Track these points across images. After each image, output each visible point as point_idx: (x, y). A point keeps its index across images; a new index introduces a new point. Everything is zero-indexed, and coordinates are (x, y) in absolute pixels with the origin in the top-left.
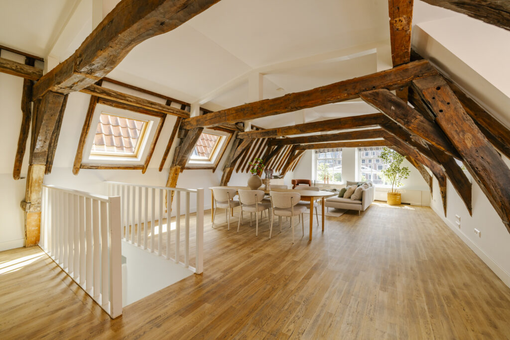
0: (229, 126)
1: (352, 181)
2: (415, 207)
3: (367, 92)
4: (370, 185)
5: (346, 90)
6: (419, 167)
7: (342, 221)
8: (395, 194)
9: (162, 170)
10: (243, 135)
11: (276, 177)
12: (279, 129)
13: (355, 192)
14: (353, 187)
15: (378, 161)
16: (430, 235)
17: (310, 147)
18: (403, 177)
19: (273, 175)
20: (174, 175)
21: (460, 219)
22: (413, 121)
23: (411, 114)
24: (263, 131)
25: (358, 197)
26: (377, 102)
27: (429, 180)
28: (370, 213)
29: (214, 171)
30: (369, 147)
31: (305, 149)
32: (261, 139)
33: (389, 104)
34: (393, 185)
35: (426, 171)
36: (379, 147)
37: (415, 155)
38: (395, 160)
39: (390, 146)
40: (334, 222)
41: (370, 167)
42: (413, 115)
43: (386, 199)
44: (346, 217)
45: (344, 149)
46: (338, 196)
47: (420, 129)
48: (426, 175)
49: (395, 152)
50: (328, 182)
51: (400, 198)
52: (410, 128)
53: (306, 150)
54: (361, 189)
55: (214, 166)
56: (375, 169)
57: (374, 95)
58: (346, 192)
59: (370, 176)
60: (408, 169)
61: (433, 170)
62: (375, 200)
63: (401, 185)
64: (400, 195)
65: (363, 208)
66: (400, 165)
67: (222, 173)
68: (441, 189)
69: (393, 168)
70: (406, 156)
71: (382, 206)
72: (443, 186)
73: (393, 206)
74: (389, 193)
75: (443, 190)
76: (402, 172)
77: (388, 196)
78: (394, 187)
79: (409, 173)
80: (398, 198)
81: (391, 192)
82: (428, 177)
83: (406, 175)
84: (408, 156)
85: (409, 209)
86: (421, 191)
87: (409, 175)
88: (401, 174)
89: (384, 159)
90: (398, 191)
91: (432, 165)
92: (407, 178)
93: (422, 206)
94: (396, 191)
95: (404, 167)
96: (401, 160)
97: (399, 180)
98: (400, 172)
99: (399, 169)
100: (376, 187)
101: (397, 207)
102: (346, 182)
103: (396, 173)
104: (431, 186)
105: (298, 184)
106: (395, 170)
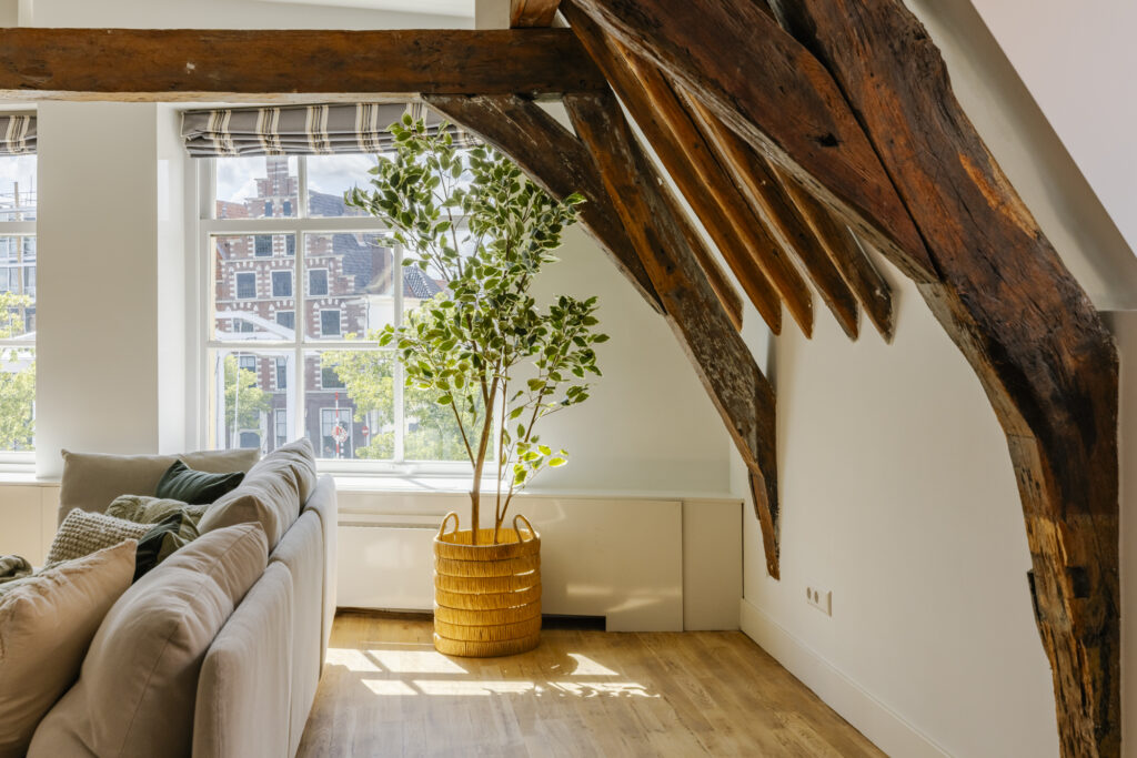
1: (121, 449)
6: (680, 291)
8: (501, 554)
18: (559, 390)
27: (752, 409)
34: (478, 464)
35: (731, 328)
38: (493, 236)
41: (287, 320)
48: (731, 368)
49: (492, 155)
51: (537, 583)
56: (309, 330)
59: (282, 371)
60: (596, 311)
61: (992, 304)
62: (341, 613)
63: (545, 456)
64: (535, 550)
66: (537, 277)
68: (1066, 530)
70: (584, 201)
71: (408, 678)
72: (1085, 508)
73: (491, 678)
74: (449, 538)
75: (1082, 560)
76: (548, 338)
77: (444, 563)
78: (488, 486)
79: (593, 346)
80: (522, 581)
81: (466, 527)
82: (746, 382)
83: (578, 372)
84: (597, 195)
85: (624, 694)
86: (683, 503)
87: (599, 373)
88: (542, 364)
89: (408, 219)
90: (519, 521)
91: (979, 253)
92: (582, 398)
93: (689, 628)
94: (507, 522)
95: (563, 301)
96: (548, 233)
97: (525, 419)
98: (533, 339)
99: (532, 316)
100: (341, 494)
101: (522, 687)
102: (60, 465)
103: (505, 351)
104: (766, 461)
106: (495, 326)
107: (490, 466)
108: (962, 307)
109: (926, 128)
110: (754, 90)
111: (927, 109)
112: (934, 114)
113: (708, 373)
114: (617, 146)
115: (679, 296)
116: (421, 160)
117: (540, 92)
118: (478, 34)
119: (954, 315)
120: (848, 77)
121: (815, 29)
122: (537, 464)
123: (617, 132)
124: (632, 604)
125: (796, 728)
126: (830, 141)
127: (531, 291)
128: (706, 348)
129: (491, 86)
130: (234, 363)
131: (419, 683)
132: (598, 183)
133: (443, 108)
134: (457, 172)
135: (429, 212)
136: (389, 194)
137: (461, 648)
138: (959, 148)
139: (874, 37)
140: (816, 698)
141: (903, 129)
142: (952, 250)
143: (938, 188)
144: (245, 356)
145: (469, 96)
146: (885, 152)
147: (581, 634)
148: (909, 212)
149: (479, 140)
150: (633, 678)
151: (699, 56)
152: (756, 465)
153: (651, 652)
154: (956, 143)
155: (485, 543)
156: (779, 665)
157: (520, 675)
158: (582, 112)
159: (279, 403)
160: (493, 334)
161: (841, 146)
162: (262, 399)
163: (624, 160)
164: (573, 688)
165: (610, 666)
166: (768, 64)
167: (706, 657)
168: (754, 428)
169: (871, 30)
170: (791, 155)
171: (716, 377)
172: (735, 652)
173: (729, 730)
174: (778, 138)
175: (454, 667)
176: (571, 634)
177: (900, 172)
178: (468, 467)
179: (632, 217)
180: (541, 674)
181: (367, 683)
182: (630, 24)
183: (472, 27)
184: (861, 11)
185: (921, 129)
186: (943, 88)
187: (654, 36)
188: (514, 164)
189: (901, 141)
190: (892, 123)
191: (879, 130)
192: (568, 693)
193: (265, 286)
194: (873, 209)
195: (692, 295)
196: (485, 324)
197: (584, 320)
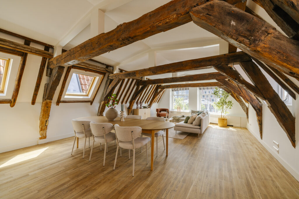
0: (99, 69)
1: (194, 110)
2: (237, 129)
3: (199, 7)
4: (206, 114)
5: (175, 10)
6: (239, 101)
7: (185, 144)
8: (224, 119)
9: (36, 104)
10: (112, 76)
11: (145, 107)
12: (137, 71)
13: (196, 119)
14: (195, 115)
15: (212, 96)
16: (254, 159)
17: (168, 87)
18: (229, 108)
19: (142, 106)
20: (45, 108)
21: (278, 146)
22: (263, 38)
23: (260, 29)
24: (126, 73)
25: (198, 124)
26: (212, 18)
27: (246, 110)
28: (206, 135)
29: (91, 104)
30: (206, 87)
32: (126, 80)
33: (228, 18)
34: (222, 113)
35: (244, 103)
36: (213, 87)
37: (239, 93)
38: (223, 96)
39: (220, 86)
40: (178, 145)
41: (207, 100)
42: (263, 29)
43: (217, 122)
44: (189, 139)
45: (190, 88)
46: (183, 121)
47: (274, 50)
48: (244, 106)
49: (223, 90)
50: (180, 110)
51: (227, 122)
52: (259, 49)
53: (165, 89)
54: (200, 117)
55: (91, 100)
56: (210, 101)
57: (208, 10)
58: (189, 119)
59: (207, 105)
60: (232, 102)
61: (252, 103)
62: (210, 123)
63: (227, 113)
64: (226, 119)
65: (201, 131)
67: (99, 105)
68: (258, 118)
70: (230, 94)
72: (260, 116)
73: (222, 128)
74: (219, 118)
75: (259, 119)
76: (228, 104)
77: (219, 120)
79: (232, 104)
80: (225, 122)
81: (221, 117)
82: (245, 108)
83: (230, 106)
84: (232, 93)
85: (233, 130)
86: (241, 117)
87: (232, 107)
88: (227, 106)
89: (216, 95)
91: (251, 100)
93: (241, 127)
94: (224, 117)
95: (229, 101)
96: (227, 96)
97: (226, 110)
98: (226, 104)
99: (226, 102)
101: (225, 129)
102: (191, 111)
103: (224, 104)
104: (247, 114)
105: (160, 112)
106: (223, 103)
107: (223, 113)
120: (241, 90)
124: (237, 125)
126: (240, 93)
127: (226, 100)
128: (242, 105)
131: (216, 128)
134: (220, 91)
135: (218, 94)
136: (215, 93)
147: (231, 126)
155: (222, 119)
164: (229, 129)
165: (233, 128)
168: (246, 112)
171: (242, 107)
172: (245, 129)
175: (219, 127)
181: (213, 127)
191: (244, 93)
196: (222, 102)
197: (231, 102)
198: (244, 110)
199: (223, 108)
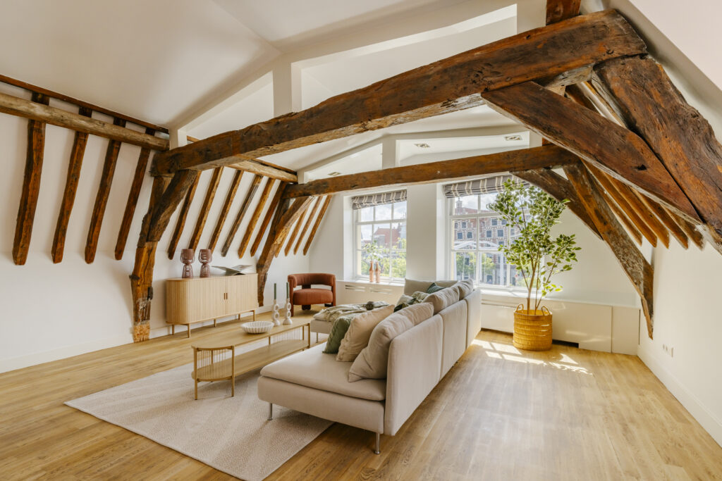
2: (596, 361)
8: (537, 318)
13: (371, 340)
18: (560, 266)
25: (373, 372)
27: (642, 276)
31: (309, 195)
34: (530, 289)
35: (633, 245)
38: (537, 215)
43: (510, 328)
48: (632, 259)
49: (536, 189)
51: (550, 330)
58: (346, 337)
60: (576, 239)
62: (484, 330)
63: (553, 288)
64: (549, 318)
65: (386, 422)
66: (552, 228)
69: (531, 239)
70: (569, 201)
71: (501, 353)
73: (529, 357)
74: (520, 312)
76: (555, 249)
77: (516, 319)
78: (533, 296)
79: (575, 252)
80: (543, 328)
81: (526, 308)
82: (639, 265)
83: (568, 260)
84: (574, 199)
85: (577, 371)
86: (612, 308)
87: (577, 261)
88: (553, 257)
89: (506, 212)
90: (544, 309)
92: (569, 269)
93: (614, 352)
94: (539, 308)
95: (561, 236)
96: (554, 213)
97: (547, 275)
98: (549, 249)
99: (548, 241)
100: (483, 295)
101: (539, 362)
103: (539, 253)
104: (648, 295)
105: (306, 285)
106: (535, 244)
107: (534, 289)
108: (717, 235)
109: (697, 156)
110: (605, 152)
111: (698, 148)
112: (703, 150)
113: (621, 261)
114: (583, 181)
115: (609, 233)
116: (513, 193)
117: (553, 166)
118: (530, 150)
119: (715, 238)
120: (653, 139)
121: (636, 122)
122: (551, 290)
123: (583, 176)
124: (593, 340)
125: (650, 397)
126: (643, 168)
127: (549, 233)
128: (621, 252)
129: (534, 166)
130: (485, 255)
131: (504, 355)
132: (575, 195)
133: (517, 175)
134: (525, 195)
135: (514, 209)
136: (500, 204)
137: (521, 346)
138: (717, 164)
139: (668, 120)
140: (664, 387)
141: (683, 159)
142: (711, 210)
143: (703, 182)
144: (487, 254)
145: (526, 170)
146: (672, 169)
147: (568, 348)
148: (685, 194)
149: (531, 185)
150: (583, 366)
151: (579, 142)
152: (643, 296)
153: (594, 358)
154: (716, 161)
155: (532, 314)
156: (651, 372)
157: (540, 358)
158: (569, 171)
159: (498, 267)
160: (535, 247)
161: (648, 169)
162: (494, 266)
163: (587, 186)
164: (558, 366)
165: (576, 361)
166: (611, 140)
167: (617, 363)
168: (642, 283)
169: (666, 118)
170: (622, 176)
171: (625, 263)
172: (632, 363)
173: (617, 392)
174: (616, 169)
175: (517, 352)
176: (565, 347)
177: (681, 177)
178: (526, 289)
179: (589, 206)
180: (548, 359)
181: (487, 352)
182: (550, 135)
183: (528, 147)
184: (661, 110)
185: (694, 157)
186: (709, 137)
187: (560, 137)
188: (544, 192)
189: (682, 164)
190: (676, 156)
191: (669, 160)
192: (556, 368)
193: (495, 234)
194: (665, 194)
195: (615, 233)
196: (532, 244)
197: (570, 242)
198: (632, 278)
199: (534, 269)
